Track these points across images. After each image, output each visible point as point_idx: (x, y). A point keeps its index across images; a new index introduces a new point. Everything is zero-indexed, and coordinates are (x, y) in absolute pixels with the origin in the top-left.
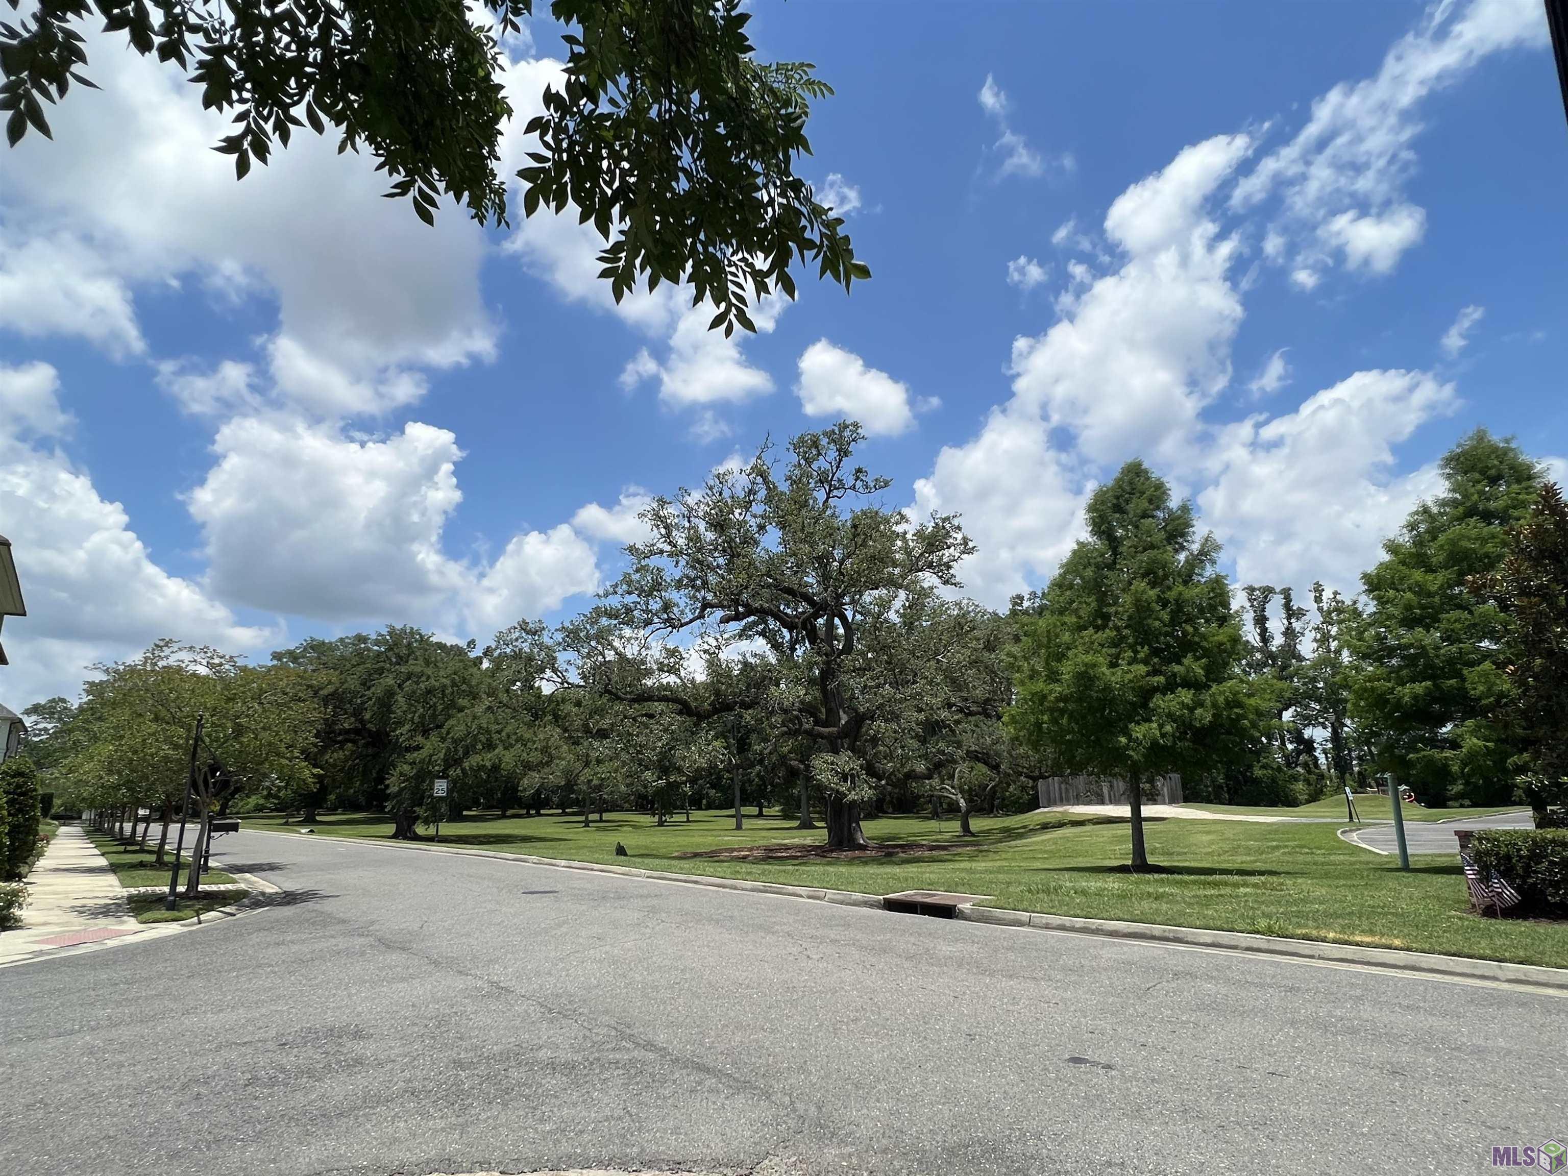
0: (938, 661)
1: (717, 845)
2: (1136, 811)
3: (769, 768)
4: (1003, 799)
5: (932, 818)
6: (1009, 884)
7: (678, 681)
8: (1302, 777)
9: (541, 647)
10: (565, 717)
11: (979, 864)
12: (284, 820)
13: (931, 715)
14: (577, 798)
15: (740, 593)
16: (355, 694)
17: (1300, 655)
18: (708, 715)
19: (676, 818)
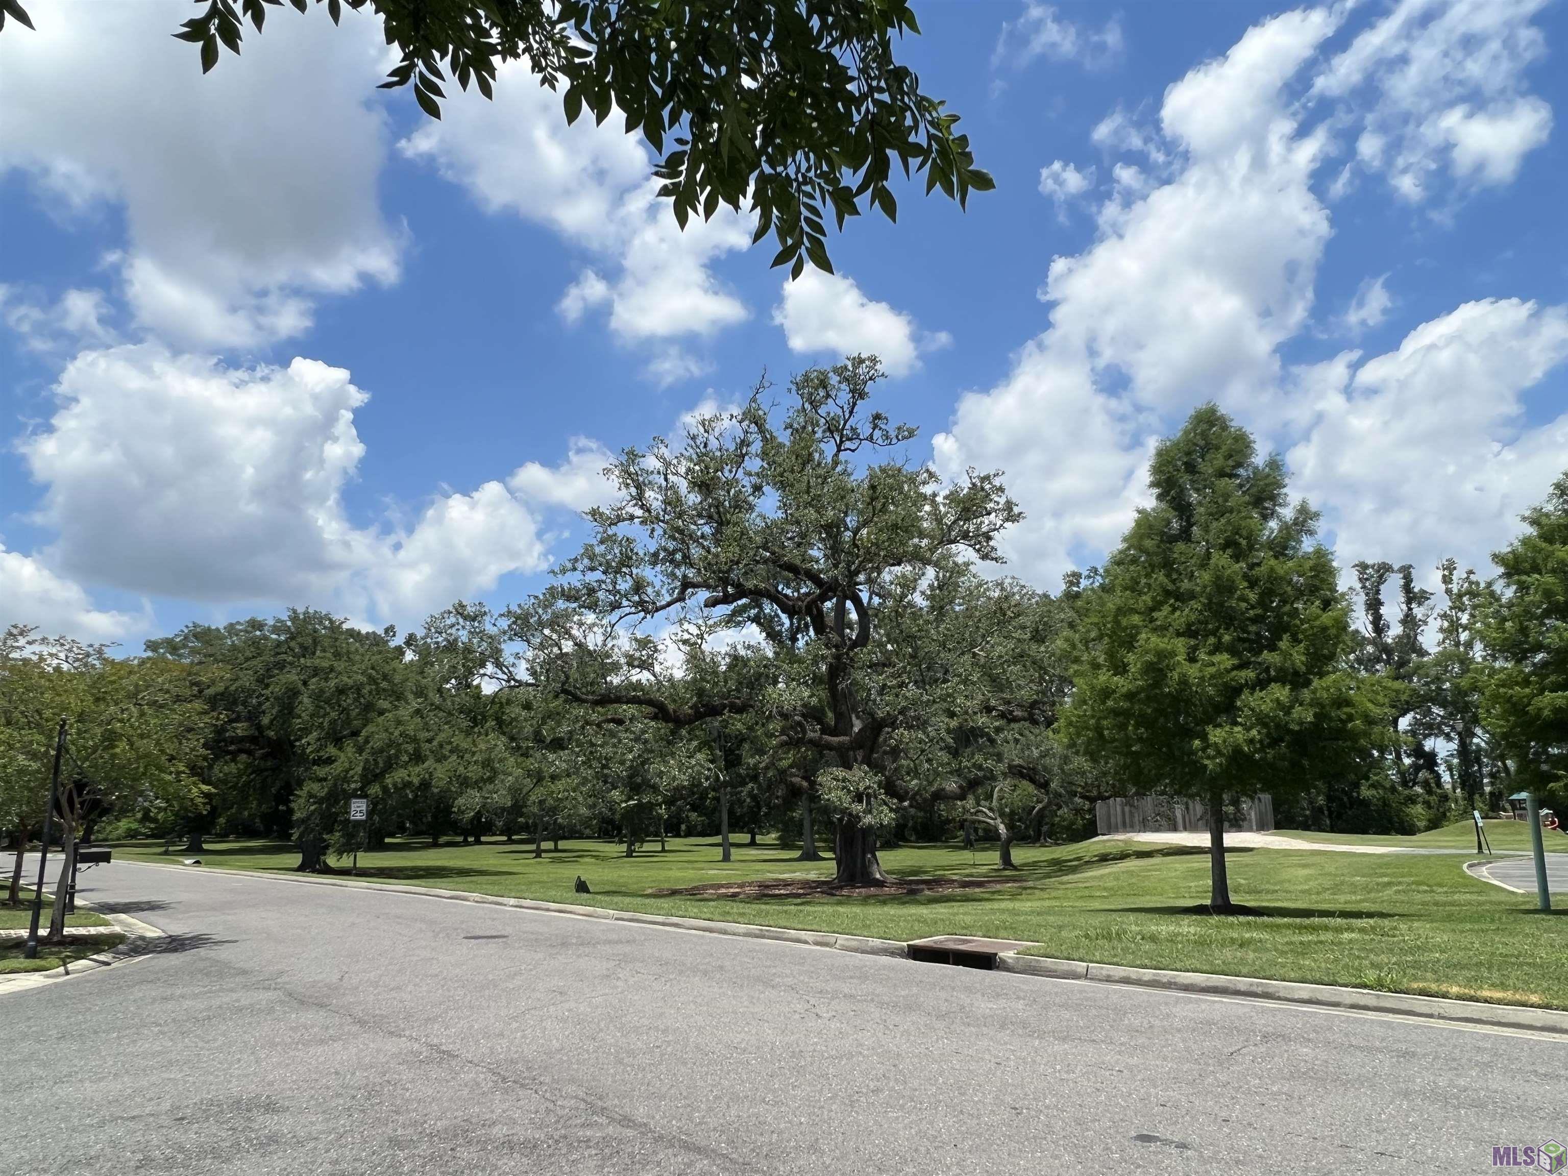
0: (975, 655)
1: (700, 880)
2: (1217, 840)
3: (765, 786)
4: (1053, 825)
5: (964, 848)
6: (1060, 928)
7: (652, 678)
8: (1420, 799)
9: (482, 635)
10: (511, 723)
11: (1023, 904)
12: (163, 849)
13: (966, 720)
14: (527, 823)
15: (730, 570)
16: (250, 693)
17: (1421, 649)
18: (690, 721)
19: (647, 847)
